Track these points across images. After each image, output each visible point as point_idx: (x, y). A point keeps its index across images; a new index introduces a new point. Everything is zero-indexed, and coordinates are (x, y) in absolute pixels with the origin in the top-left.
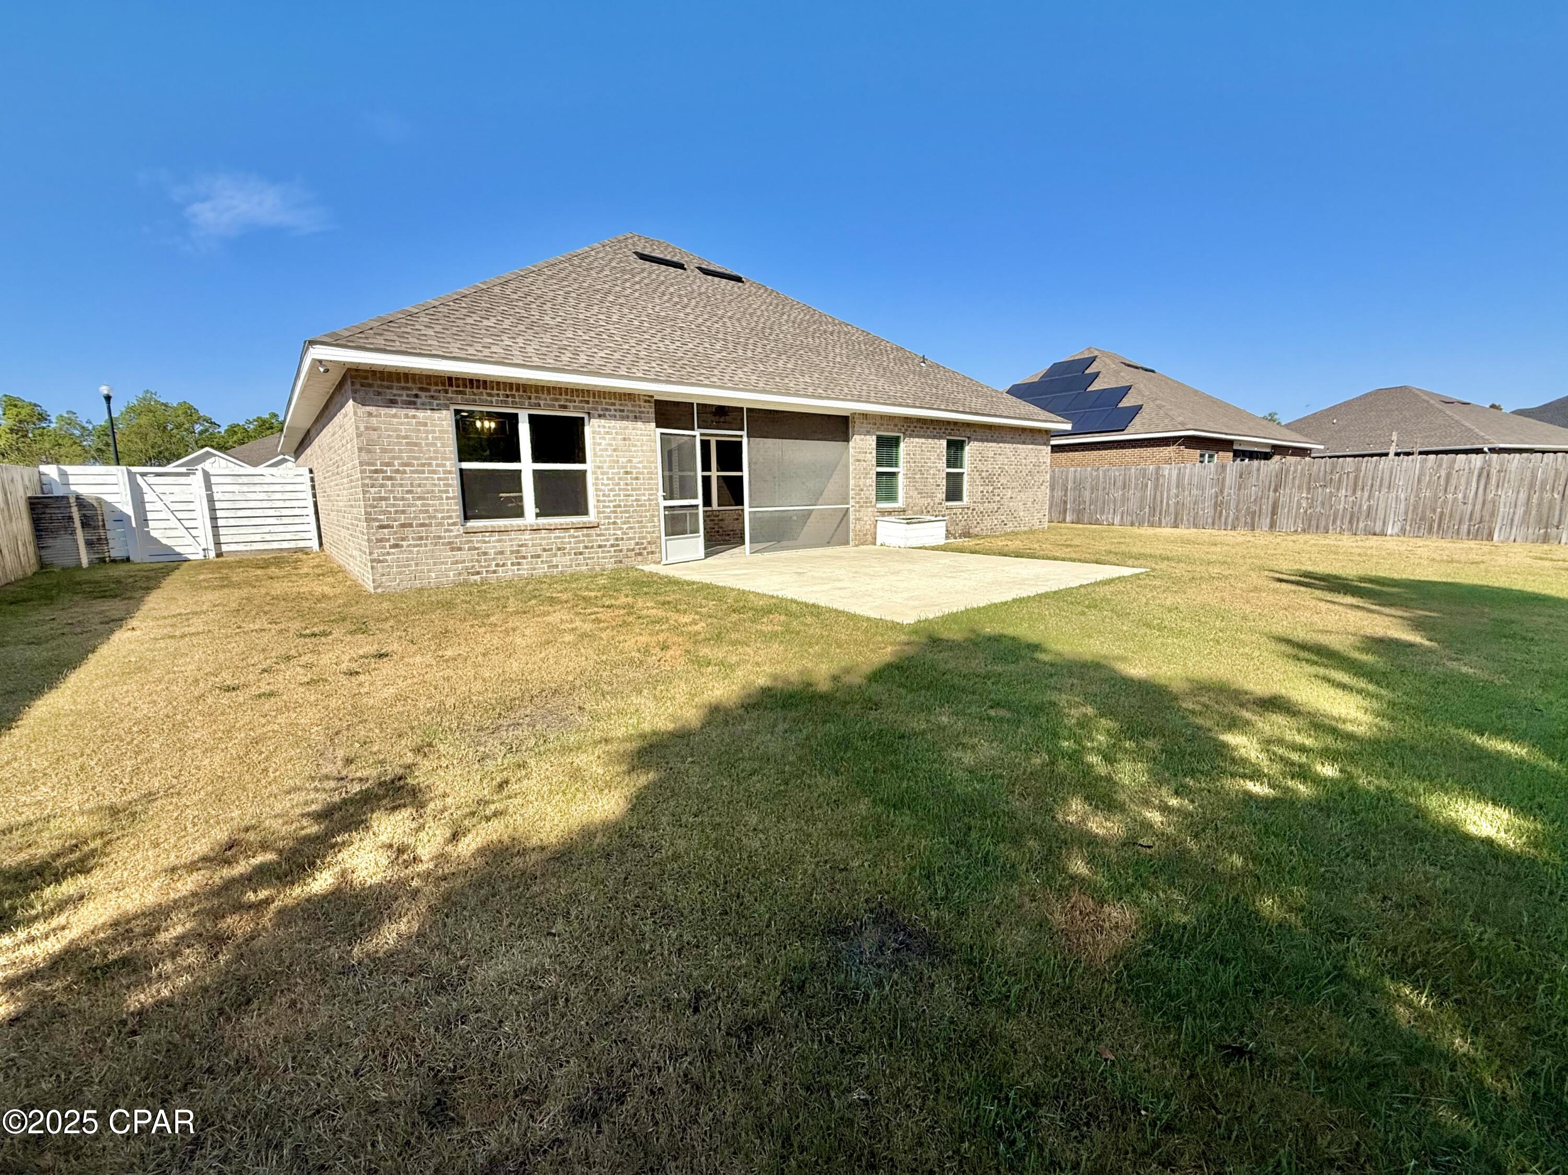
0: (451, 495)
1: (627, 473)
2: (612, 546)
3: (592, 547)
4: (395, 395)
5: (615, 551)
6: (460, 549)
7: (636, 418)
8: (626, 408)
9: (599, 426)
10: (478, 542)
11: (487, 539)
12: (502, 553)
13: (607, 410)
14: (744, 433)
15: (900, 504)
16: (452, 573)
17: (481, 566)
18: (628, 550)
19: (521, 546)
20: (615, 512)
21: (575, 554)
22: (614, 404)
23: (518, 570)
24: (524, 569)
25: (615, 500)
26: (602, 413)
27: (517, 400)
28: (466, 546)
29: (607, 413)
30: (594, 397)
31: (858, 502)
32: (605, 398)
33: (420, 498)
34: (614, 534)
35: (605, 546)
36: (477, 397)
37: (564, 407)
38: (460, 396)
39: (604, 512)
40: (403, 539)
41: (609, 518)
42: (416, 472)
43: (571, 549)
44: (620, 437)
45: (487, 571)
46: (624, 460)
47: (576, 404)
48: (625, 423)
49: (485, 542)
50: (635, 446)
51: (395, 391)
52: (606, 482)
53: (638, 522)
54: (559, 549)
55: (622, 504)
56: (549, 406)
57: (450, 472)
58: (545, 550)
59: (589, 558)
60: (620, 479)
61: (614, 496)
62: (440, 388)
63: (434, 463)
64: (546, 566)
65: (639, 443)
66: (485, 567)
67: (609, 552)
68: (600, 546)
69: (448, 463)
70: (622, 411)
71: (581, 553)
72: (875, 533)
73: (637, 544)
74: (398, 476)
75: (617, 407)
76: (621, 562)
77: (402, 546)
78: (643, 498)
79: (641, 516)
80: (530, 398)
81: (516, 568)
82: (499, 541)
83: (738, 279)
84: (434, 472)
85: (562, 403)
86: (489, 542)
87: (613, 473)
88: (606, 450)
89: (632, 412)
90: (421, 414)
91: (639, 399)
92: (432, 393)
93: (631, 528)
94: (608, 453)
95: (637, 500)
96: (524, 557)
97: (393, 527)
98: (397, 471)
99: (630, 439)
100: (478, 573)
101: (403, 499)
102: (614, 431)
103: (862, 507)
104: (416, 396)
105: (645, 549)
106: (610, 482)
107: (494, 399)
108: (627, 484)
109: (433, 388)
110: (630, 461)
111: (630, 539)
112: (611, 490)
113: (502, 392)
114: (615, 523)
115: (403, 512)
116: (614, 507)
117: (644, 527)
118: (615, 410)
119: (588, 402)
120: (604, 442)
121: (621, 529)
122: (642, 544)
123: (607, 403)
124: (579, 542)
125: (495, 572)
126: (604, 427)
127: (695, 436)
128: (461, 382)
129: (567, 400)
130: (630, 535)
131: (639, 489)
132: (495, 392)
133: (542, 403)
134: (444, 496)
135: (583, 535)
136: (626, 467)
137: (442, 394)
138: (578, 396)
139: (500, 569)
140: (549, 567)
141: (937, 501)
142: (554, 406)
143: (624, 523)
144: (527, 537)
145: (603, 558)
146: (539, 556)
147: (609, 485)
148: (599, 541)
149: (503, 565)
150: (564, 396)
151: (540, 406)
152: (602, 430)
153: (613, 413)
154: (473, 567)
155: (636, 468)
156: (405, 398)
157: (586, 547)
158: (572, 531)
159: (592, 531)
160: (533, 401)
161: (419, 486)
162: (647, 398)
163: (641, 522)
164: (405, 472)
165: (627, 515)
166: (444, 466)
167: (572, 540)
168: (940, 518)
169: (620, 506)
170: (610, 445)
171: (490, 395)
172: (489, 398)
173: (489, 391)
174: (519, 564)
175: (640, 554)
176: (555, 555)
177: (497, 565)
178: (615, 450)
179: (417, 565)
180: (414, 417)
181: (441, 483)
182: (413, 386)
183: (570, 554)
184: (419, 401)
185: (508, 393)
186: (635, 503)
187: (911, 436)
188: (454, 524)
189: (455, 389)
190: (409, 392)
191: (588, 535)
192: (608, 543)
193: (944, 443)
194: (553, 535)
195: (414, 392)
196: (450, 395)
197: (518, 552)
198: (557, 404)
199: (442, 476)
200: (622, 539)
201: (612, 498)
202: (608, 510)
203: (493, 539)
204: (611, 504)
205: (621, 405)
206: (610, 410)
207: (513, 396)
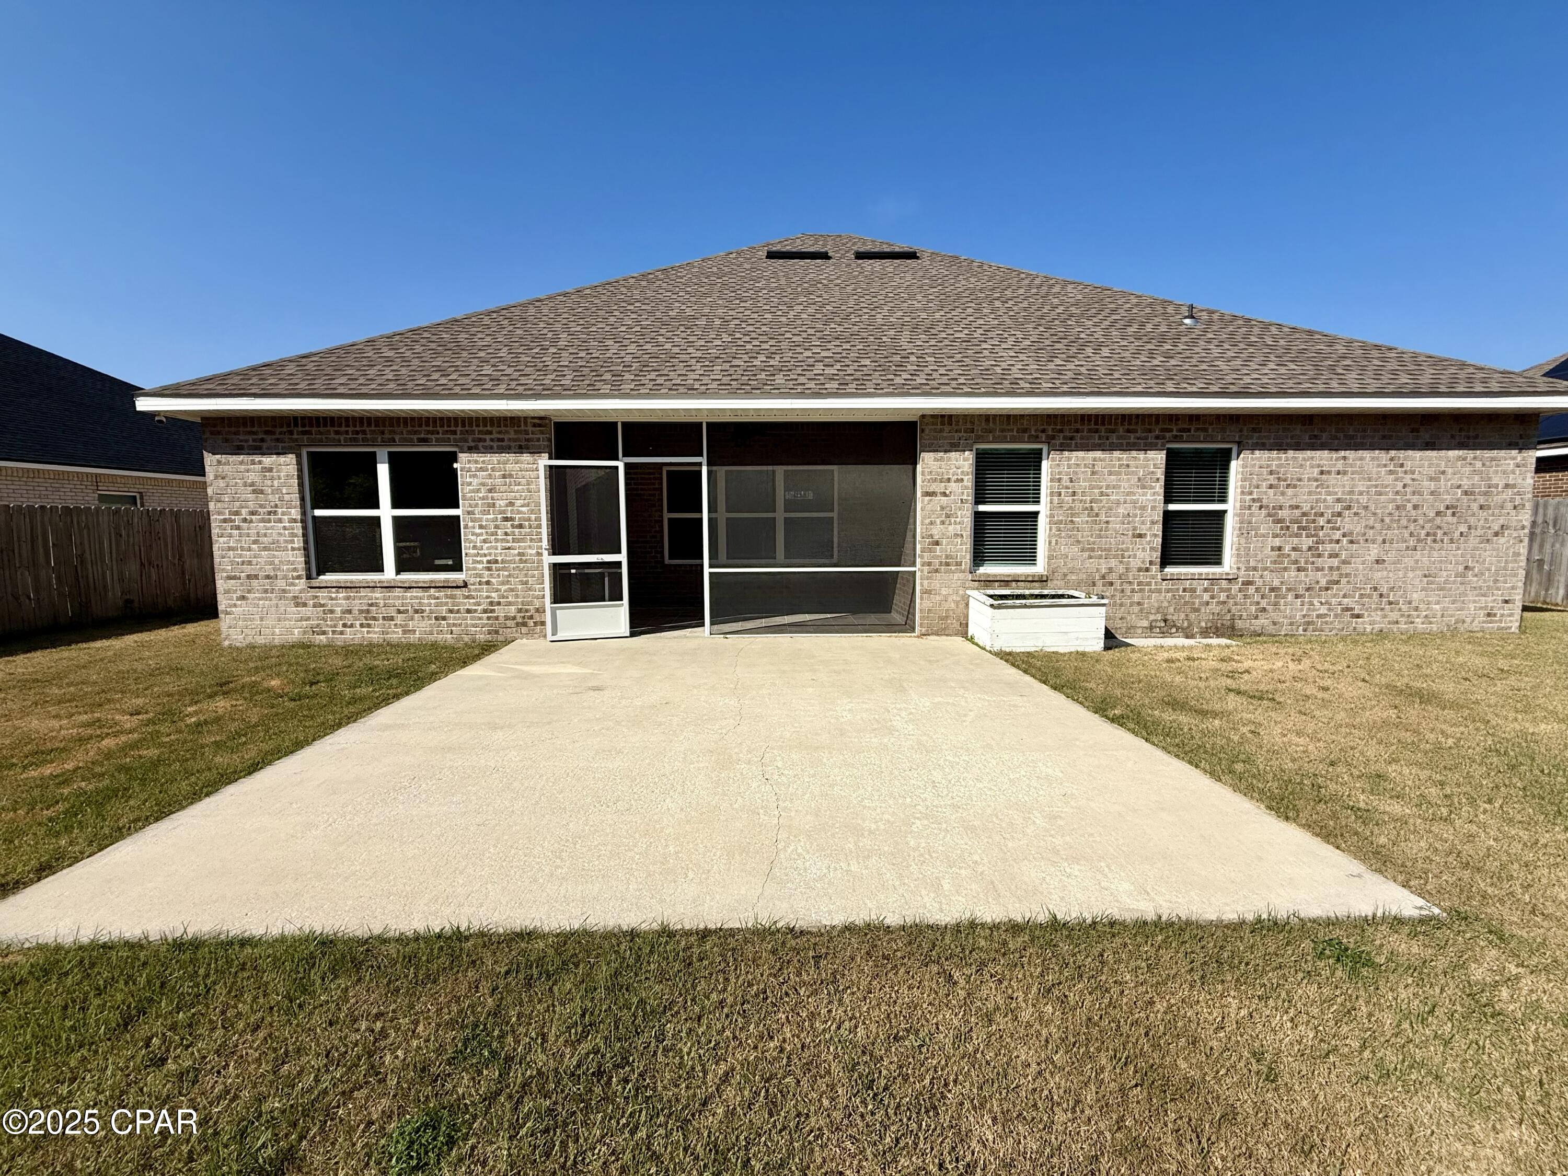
0: (296, 545)
1: (506, 519)
2: (485, 611)
3: (458, 611)
4: (241, 441)
5: (489, 618)
6: (305, 605)
7: (521, 449)
8: (506, 437)
9: (469, 462)
10: (323, 598)
11: (334, 595)
12: (350, 612)
13: (480, 440)
14: (703, 460)
15: (1040, 567)
16: (296, 631)
17: (327, 625)
18: (507, 618)
19: (371, 605)
20: (489, 569)
21: (437, 618)
22: (491, 433)
23: (368, 632)
24: (376, 633)
25: (490, 554)
26: (473, 444)
27: (368, 436)
28: (311, 602)
29: (481, 444)
30: (463, 425)
31: (929, 564)
32: (478, 426)
33: (265, 549)
34: (488, 597)
35: (476, 611)
36: (324, 437)
37: (424, 441)
38: (305, 437)
39: (475, 569)
40: (249, 592)
41: (480, 576)
42: (263, 521)
43: (431, 612)
44: (497, 474)
45: (334, 632)
46: (502, 503)
47: (440, 436)
48: (505, 456)
49: (332, 599)
50: (519, 484)
51: (241, 437)
52: (478, 531)
53: (523, 583)
54: (416, 612)
55: (499, 559)
56: (406, 440)
57: (295, 521)
58: (399, 612)
59: (454, 625)
60: (497, 527)
61: (488, 548)
62: (285, 429)
63: (280, 510)
64: (400, 630)
65: (523, 481)
66: (331, 627)
67: (480, 619)
68: (468, 611)
69: (293, 511)
70: (502, 440)
71: (444, 618)
72: (967, 616)
73: (520, 611)
74: (245, 525)
75: (495, 436)
76: (497, 632)
77: (248, 599)
78: (530, 551)
79: (526, 576)
80: (383, 433)
81: (365, 630)
82: (348, 598)
83: (912, 256)
84: (280, 521)
85: (422, 436)
86: (336, 599)
87: (487, 520)
88: (478, 491)
89: (515, 440)
90: (268, 460)
91: (526, 424)
92: (277, 436)
93: (512, 590)
94: (481, 495)
95: (519, 554)
96: (375, 619)
97: (240, 578)
98: (245, 520)
99: (511, 476)
100: (324, 633)
101: (250, 549)
102: (490, 466)
103: (937, 571)
104: (262, 440)
105: (531, 617)
106: (484, 531)
107: (342, 438)
108: (506, 534)
109: (278, 430)
110: (511, 504)
111: (510, 604)
112: (485, 541)
113: (350, 429)
114: (488, 583)
115: (250, 563)
116: (489, 562)
117: (530, 589)
118: (492, 440)
119: (455, 433)
120: (475, 481)
121: (497, 590)
122: (527, 611)
123: (480, 432)
124: (441, 604)
125: (342, 633)
126: (476, 462)
127: (617, 468)
128: (307, 421)
129: (429, 432)
130: (510, 599)
131: (523, 540)
132: (343, 429)
133: (397, 438)
134: (290, 546)
135: (447, 597)
136: (504, 512)
137: (287, 436)
138: (442, 426)
139: (348, 630)
140: (404, 632)
141: (1135, 563)
142: (411, 440)
143: (503, 583)
144: (378, 595)
145: (473, 626)
146: (392, 619)
147: (481, 534)
148: (469, 604)
149: (352, 626)
150: (424, 428)
151: (394, 441)
152: (473, 466)
153: (488, 443)
154: (318, 625)
155: (519, 512)
156: (251, 443)
157: (451, 611)
158: (432, 590)
159: (458, 592)
160: (387, 436)
161: (265, 535)
162: (537, 421)
163: (526, 583)
164: (251, 521)
165: (506, 573)
166: (290, 514)
167: (433, 601)
168: (1094, 599)
169: (496, 562)
170: (483, 484)
171: (337, 433)
172: (337, 437)
173: (336, 429)
174: (369, 626)
175: (524, 624)
176: (412, 619)
177: (345, 625)
178: (490, 491)
179: (262, 619)
180: (260, 462)
181: (287, 532)
182: (259, 430)
183: (429, 618)
184: (265, 445)
185: (358, 429)
186: (517, 558)
187: (1062, 448)
188: (299, 577)
189: (300, 429)
190: (255, 437)
191: (452, 597)
192: (480, 608)
193: (1158, 458)
194: (409, 595)
195: (260, 436)
196: (295, 436)
197: (368, 611)
198: (415, 437)
199: (287, 524)
200: (499, 604)
201: (486, 552)
202: (480, 566)
203: (341, 595)
204: (485, 559)
205: (500, 432)
206: (485, 440)
207: (364, 432)
